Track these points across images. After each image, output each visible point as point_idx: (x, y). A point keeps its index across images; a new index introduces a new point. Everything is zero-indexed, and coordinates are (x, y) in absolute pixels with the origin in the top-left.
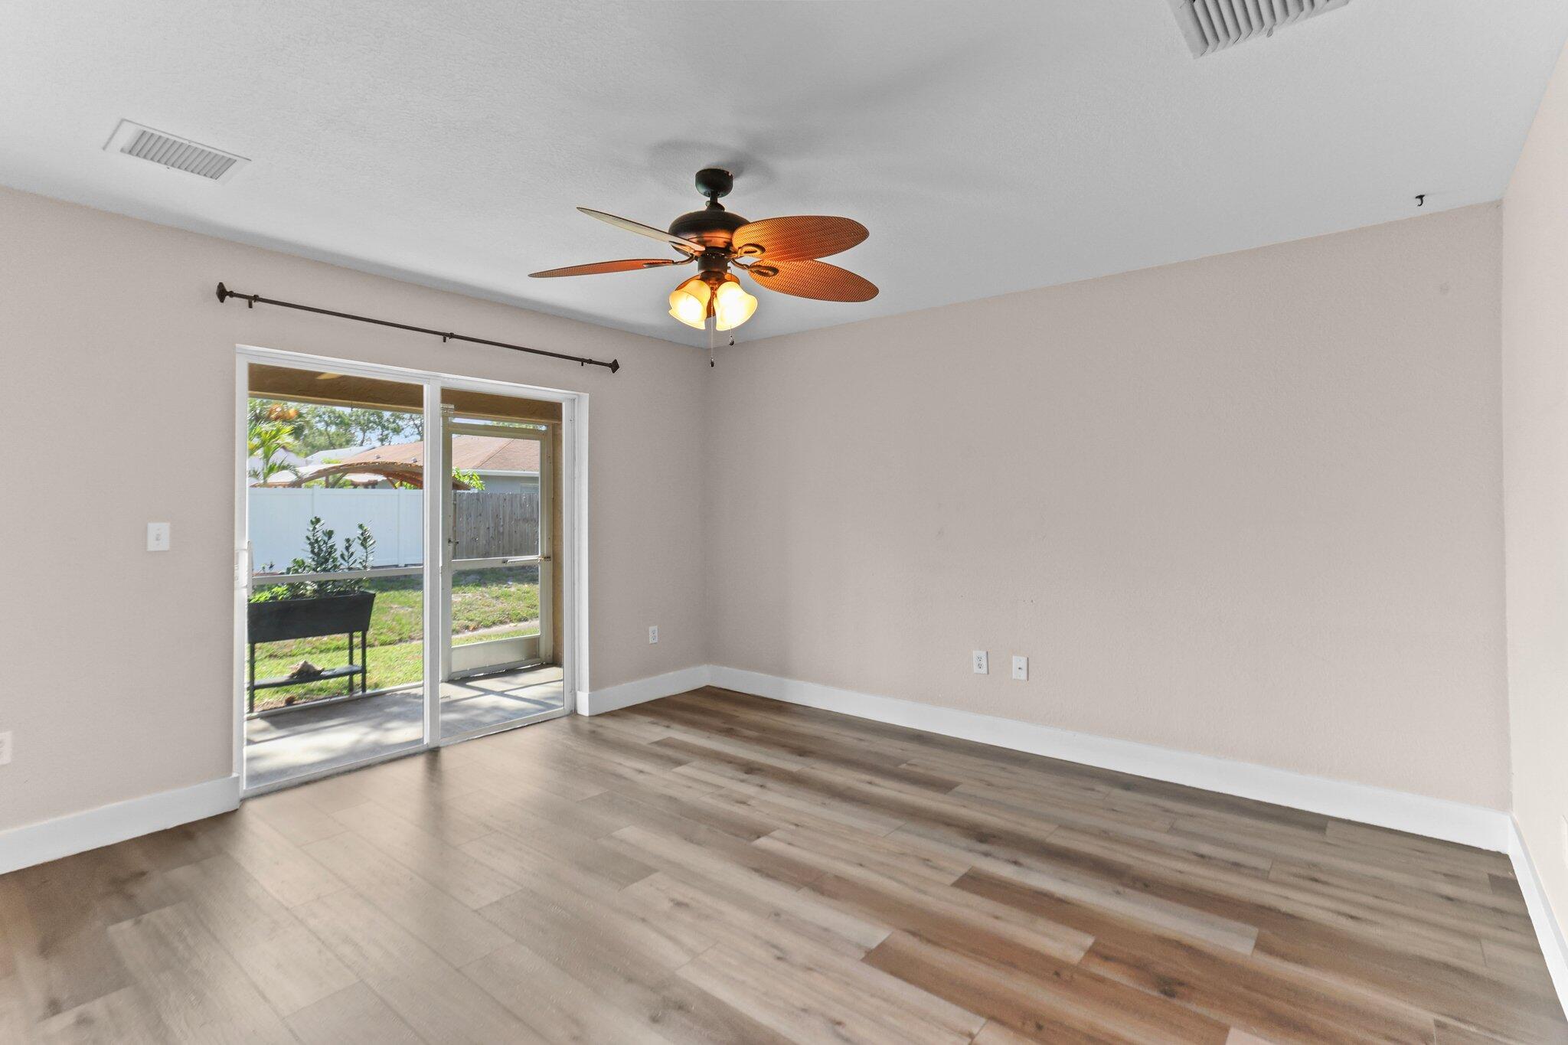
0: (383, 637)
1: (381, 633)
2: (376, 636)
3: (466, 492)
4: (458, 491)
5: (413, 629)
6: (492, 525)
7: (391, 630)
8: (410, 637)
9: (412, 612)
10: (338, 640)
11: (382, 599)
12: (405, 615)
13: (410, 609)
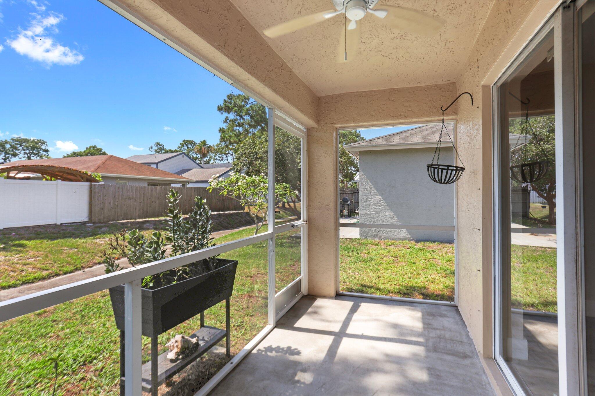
0: (65, 269)
1: (63, 266)
2: (60, 268)
3: (98, 183)
4: (93, 183)
5: (83, 262)
6: (112, 201)
7: (69, 264)
8: (82, 267)
9: (78, 251)
10: (34, 273)
11: (55, 245)
12: (73, 253)
13: (76, 250)
